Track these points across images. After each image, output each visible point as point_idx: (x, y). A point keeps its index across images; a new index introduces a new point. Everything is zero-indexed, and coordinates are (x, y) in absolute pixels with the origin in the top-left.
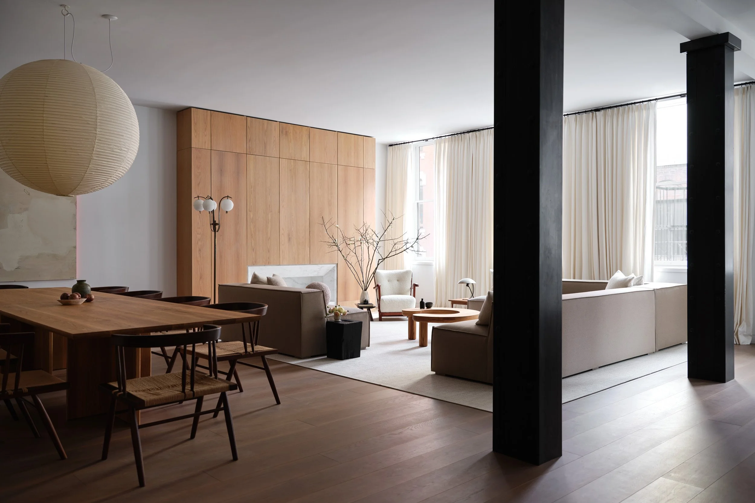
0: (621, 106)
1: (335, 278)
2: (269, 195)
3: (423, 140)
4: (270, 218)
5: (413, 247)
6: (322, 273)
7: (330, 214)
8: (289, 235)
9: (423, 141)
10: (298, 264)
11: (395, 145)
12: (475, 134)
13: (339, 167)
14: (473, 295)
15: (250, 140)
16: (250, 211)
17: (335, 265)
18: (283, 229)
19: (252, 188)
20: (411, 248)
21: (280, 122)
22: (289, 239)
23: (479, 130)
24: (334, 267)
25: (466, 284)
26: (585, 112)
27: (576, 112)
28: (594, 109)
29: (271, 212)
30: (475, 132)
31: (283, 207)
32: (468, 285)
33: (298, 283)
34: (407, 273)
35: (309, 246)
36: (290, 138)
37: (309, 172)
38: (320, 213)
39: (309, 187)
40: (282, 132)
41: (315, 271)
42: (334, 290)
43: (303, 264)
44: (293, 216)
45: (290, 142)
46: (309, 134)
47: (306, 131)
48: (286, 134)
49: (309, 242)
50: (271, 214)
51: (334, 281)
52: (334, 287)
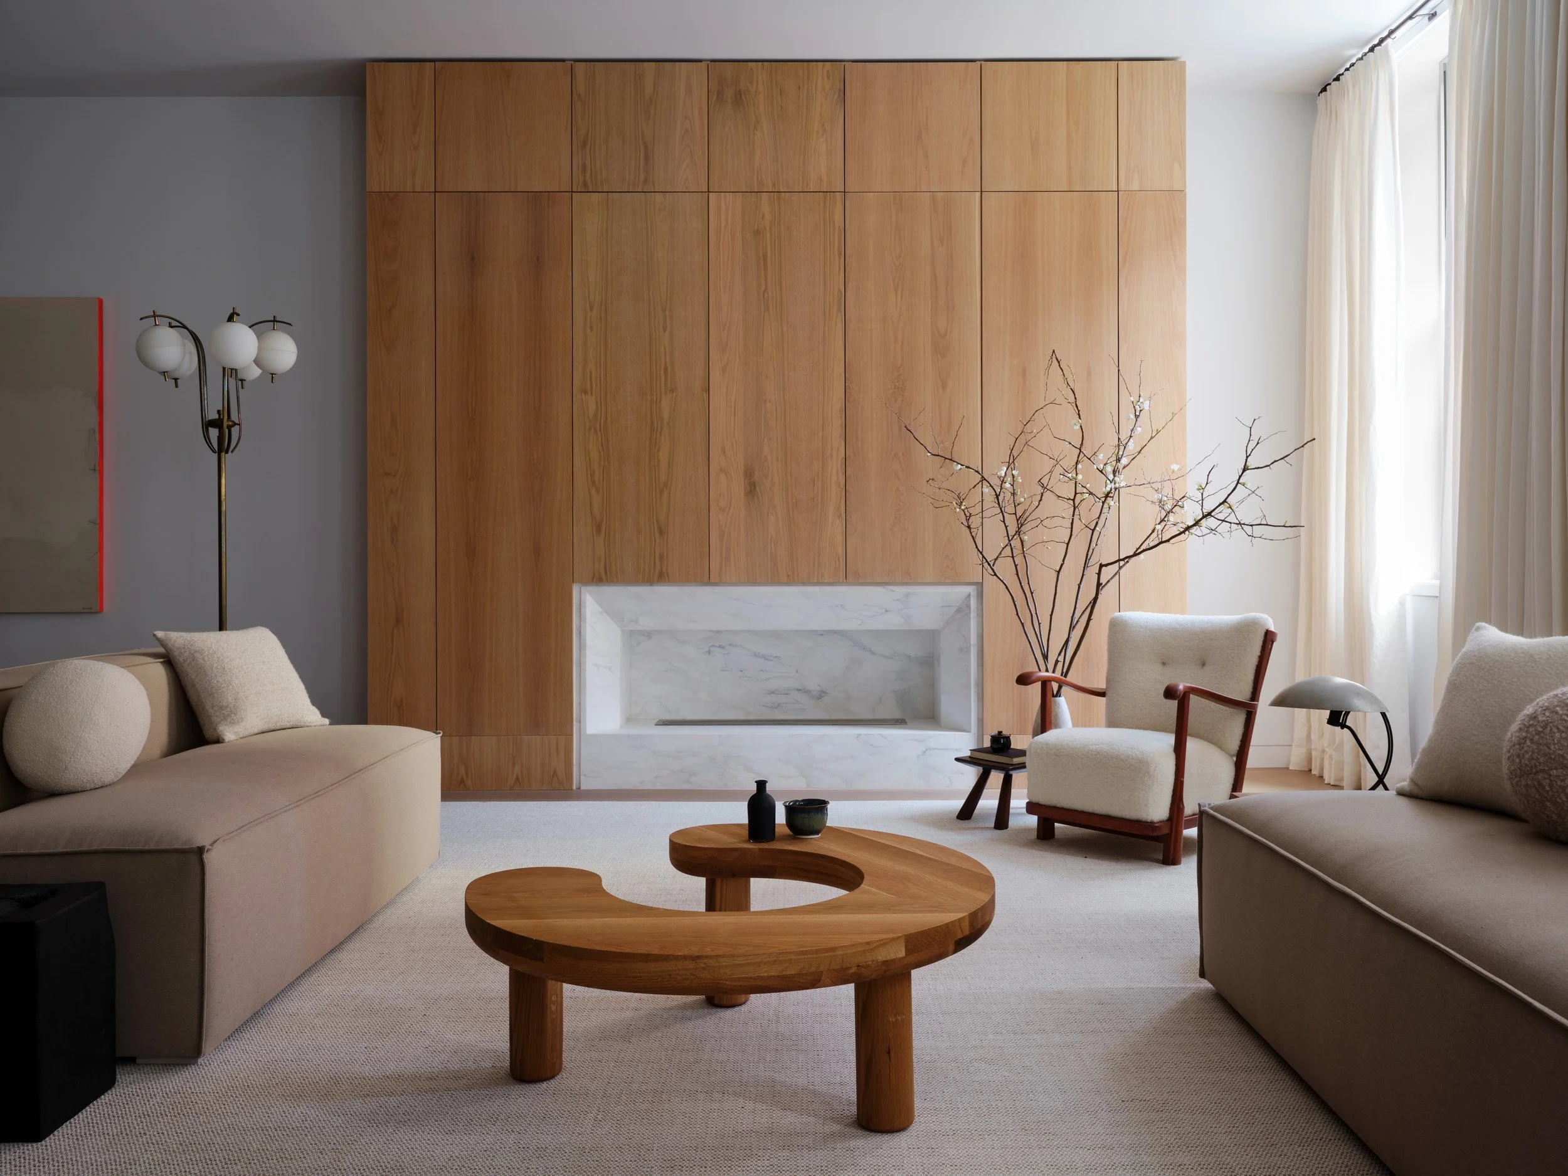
1: (973, 640)
2: (665, 329)
4: (666, 415)
7: (944, 387)
8: (749, 473)
10: (792, 579)
13: (991, 201)
15: (584, 144)
16: (586, 392)
17: (971, 589)
18: (724, 451)
19: (591, 309)
21: (707, 61)
22: (752, 489)
24: (969, 595)
25: (1326, 714)
29: (672, 391)
31: (724, 369)
33: (873, 653)
35: (841, 515)
36: (755, 115)
37: (843, 230)
38: (897, 384)
39: (840, 291)
40: (718, 95)
41: (887, 611)
42: (968, 686)
43: (815, 581)
44: (768, 404)
45: (755, 127)
46: (840, 90)
47: (828, 78)
48: (739, 99)
49: (841, 499)
50: (674, 397)
51: (969, 652)
52: (969, 674)
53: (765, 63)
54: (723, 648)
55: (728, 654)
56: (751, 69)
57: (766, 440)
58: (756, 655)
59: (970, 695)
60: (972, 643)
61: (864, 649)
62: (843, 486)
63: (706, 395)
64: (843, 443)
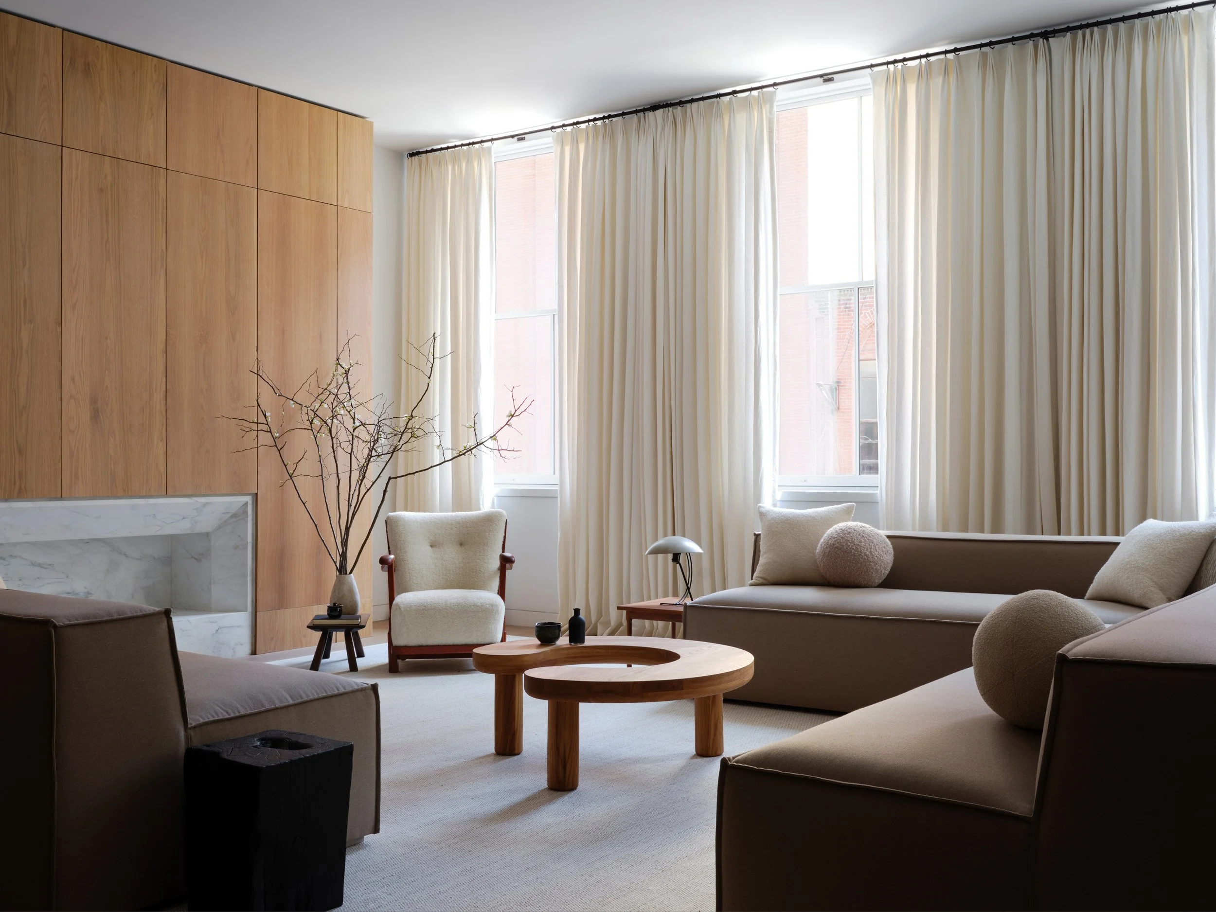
0: (1124, 19)
1: (250, 539)
2: (24, 265)
3: (513, 137)
5: (495, 439)
6: (205, 524)
8: (94, 401)
9: (511, 139)
11: (427, 152)
12: (671, 113)
14: (688, 589)
17: (248, 499)
18: (73, 380)
20: (490, 443)
21: (64, 29)
22: (96, 415)
23: (681, 103)
24: (246, 504)
25: (670, 556)
26: (1013, 40)
27: (984, 42)
28: (1039, 31)
29: (30, 321)
30: (670, 109)
32: (676, 558)
34: (489, 520)
35: (163, 439)
36: (100, 87)
37: (165, 200)
38: (202, 333)
39: (162, 250)
40: (71, 62)
41: (184, 518)
42: (246, 576)
43: (144, 494)
44: (109, 340)
45: (100, 97)
46: (163, 83)
47: (155, 70)
48: (87, 69)
49: (163, 426)
50: (32, 327)
51: (246, 548)
52: (246, 565)
53: (108, 45)
54: (4, 559)
55: (9, 565)
56: (98, 47)
57: (107, 372)
58: (33, 564)
59: (247, 581)
60: (249, 541)
61: (121, 553)
62: (164, 415)
63: (59, 329)
64: (165, 378)
